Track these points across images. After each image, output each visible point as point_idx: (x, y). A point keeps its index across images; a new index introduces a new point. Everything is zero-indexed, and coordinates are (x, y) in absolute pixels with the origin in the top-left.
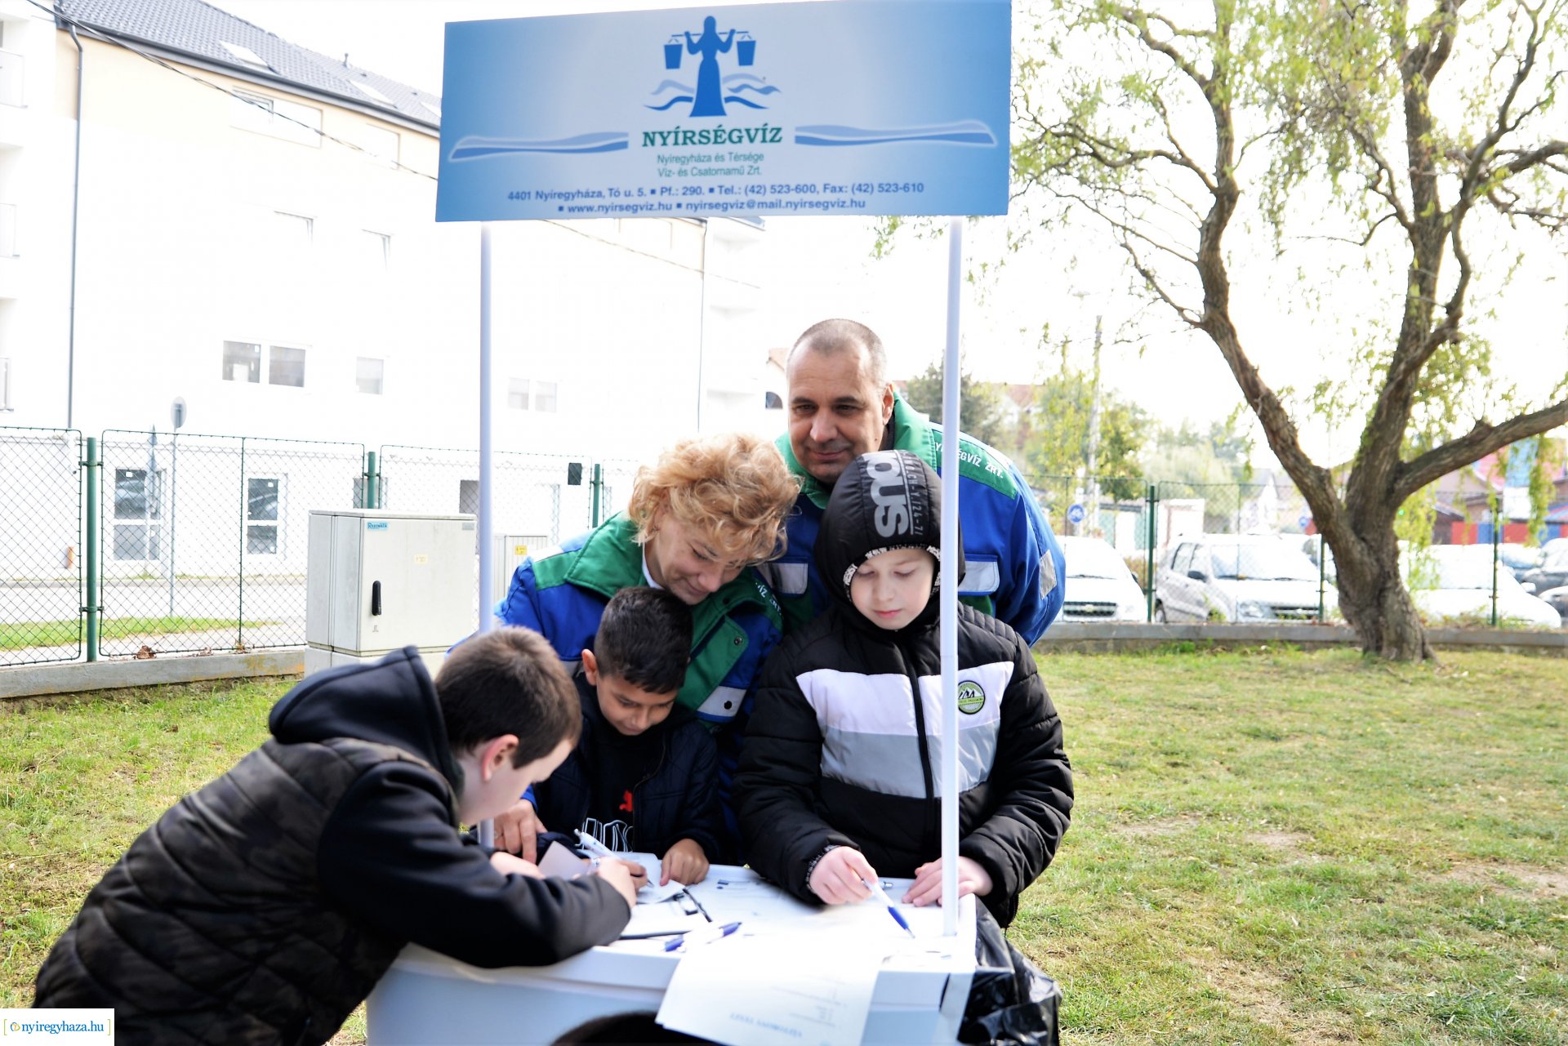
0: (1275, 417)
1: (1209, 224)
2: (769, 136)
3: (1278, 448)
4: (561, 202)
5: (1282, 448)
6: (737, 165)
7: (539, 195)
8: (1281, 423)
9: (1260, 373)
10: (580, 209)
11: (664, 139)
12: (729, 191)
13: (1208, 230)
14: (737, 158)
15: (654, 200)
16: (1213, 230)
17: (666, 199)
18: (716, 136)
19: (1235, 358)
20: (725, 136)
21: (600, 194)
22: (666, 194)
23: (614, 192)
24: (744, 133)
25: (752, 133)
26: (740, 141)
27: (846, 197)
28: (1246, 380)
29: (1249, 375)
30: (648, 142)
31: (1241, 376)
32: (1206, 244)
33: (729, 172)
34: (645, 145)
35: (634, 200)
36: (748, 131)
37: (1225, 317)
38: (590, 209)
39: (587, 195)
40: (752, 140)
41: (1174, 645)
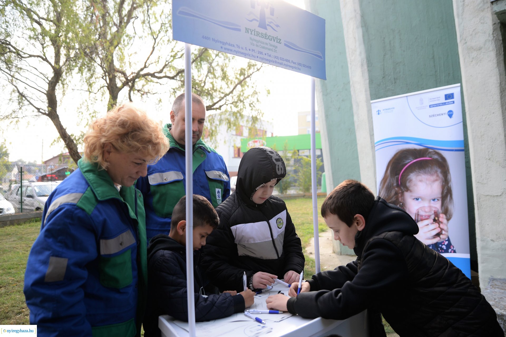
0: (71, 144)
1: (52, 82)
2: (278, 41)
3: (72, 154)
4: (221, 45)
5: (73, 154)
6: (271, 48)
7: (213, 40)
8: (73, 146)
9: (66, 130)
10: (228, 50)
11: (251, 32)
12: (270, 56)
13: (52, 84)
14: (271, 45)
15: (250, 52)
16: (53, 84)
17: (253, 53)
18: (265, 36)
19: (59, 125)
20: (268, 37)
21: (234, 46)
22: (253, 52)
23: (238, 47)
24: (272, 38)
25: (274, 38)
26: (271, 40)
27: (296, 66)
28: (62, 132)
29: (63, 131)
30: (247, 32)
31: (61, 131)
32: (51, 88)
33: (269, 49)
34: (246, 32)
35: (244, 51)
36: (273, 37)
37: (56, 112)
38: (231, 50)
39: (230, 45)
40: (274, 41)
41: (33, 219)
